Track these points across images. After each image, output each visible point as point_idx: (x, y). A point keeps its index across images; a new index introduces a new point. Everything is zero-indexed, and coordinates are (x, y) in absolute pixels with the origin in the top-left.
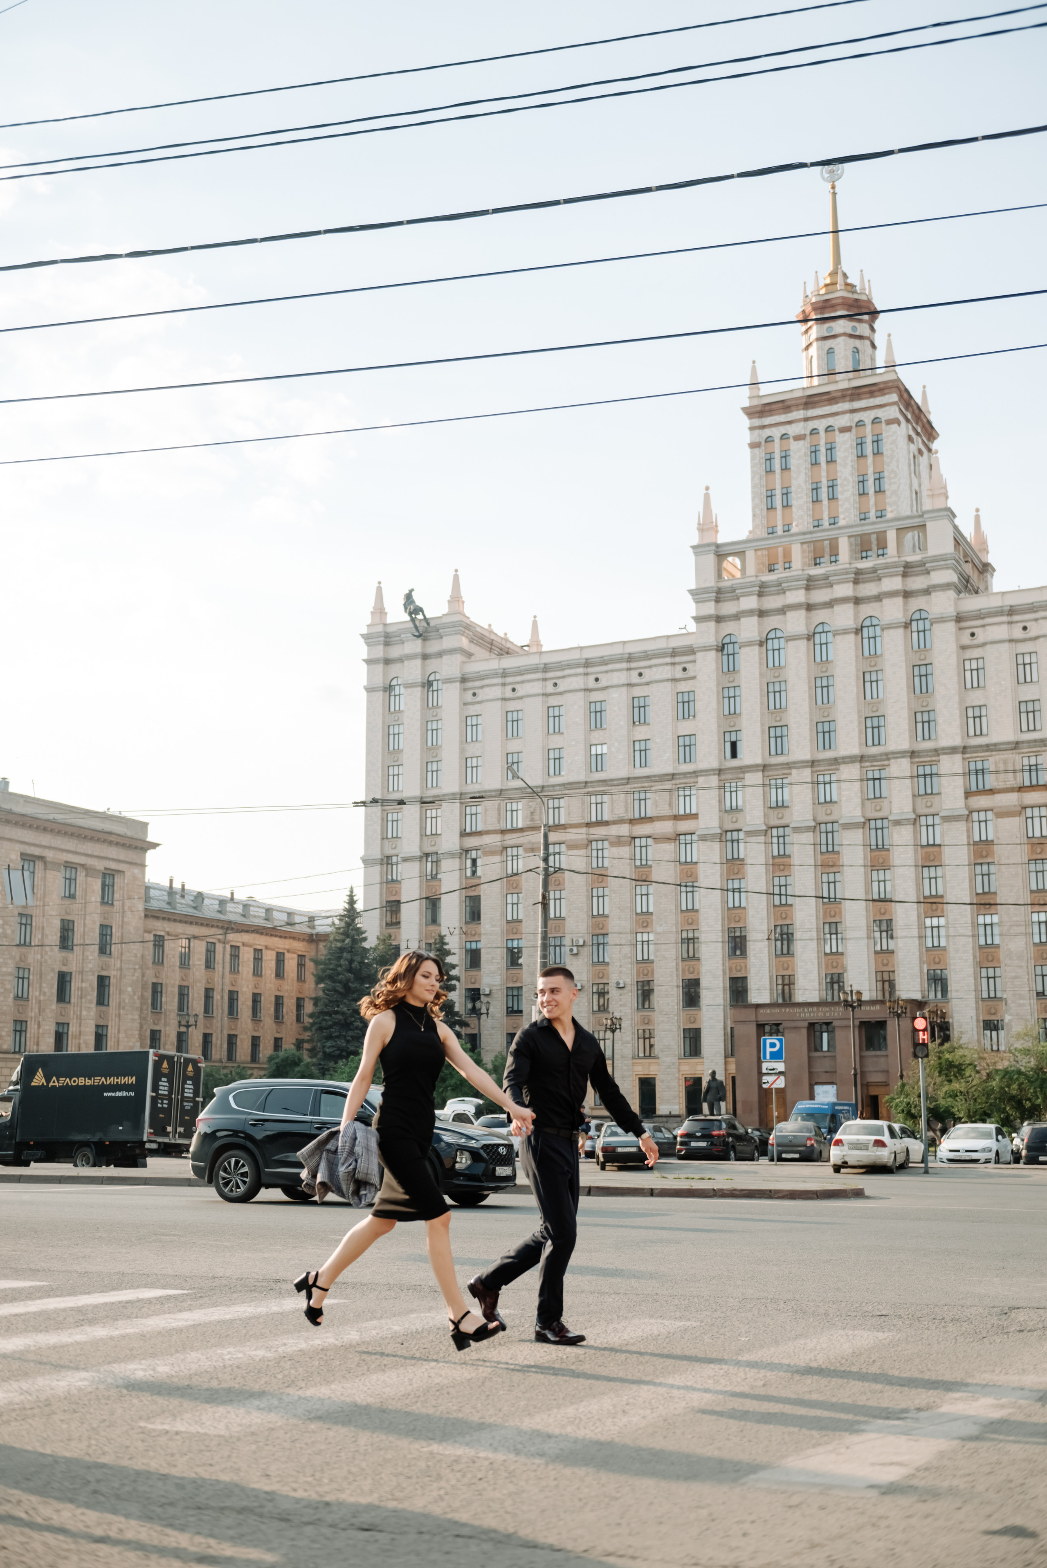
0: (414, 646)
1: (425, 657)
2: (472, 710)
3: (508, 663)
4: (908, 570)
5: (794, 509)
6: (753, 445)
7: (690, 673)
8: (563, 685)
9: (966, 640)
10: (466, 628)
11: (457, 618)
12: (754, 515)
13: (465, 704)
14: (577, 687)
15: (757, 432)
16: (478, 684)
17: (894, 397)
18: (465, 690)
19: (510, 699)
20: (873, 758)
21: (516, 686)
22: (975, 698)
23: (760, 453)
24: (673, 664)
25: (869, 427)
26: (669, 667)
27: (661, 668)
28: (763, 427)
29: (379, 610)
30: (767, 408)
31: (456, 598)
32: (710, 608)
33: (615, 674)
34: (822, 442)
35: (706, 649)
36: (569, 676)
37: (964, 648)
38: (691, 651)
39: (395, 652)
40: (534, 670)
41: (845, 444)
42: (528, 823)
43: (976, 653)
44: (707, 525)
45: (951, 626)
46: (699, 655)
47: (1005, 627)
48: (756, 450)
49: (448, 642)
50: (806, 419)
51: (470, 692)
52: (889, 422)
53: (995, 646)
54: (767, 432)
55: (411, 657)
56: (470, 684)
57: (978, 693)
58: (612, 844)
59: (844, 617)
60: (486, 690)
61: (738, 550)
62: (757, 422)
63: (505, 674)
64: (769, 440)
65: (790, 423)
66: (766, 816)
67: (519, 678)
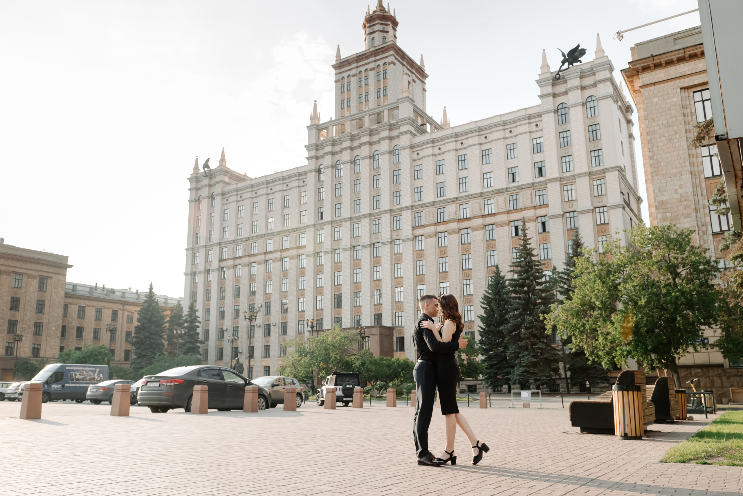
0: (206, 181)
1: (210, 186)
2: (226, 207)
3: (240, 185)
4: (391, 127)
5: (351, 107)
6: (336, 81)
7: (306, 183)
8: (259, 193)
9: (415, 157)
10: (226, 172)
11: (222, 167)
12: (336, 112)
13: (224, 205)
14: (263, 193)
15: (338, 75)
16: (228, 195)
17: (392, 52)
18: (224, 198)
19: (239, 201)
20: (375, 215)
21: (242, 195)
22: (418, 183)
23: (339, 84)
24: (299, 180)
25: (382, 67)
26: (297, 181)
27: (294, 182)
28: (340, 73)
29: (196, 168)
30: (342, 64)
31: (223, 160)
32: (313, 153)
33: (278, 186)
34: (363, 76)
35: (311, 171)
36: (261, 188)
37: (414, 160)
38: (305, 173)
39: (200, 185)
40: (248, 187)
41: (372, 75)
42: (244, 254)
43: (419, 163)
44: (315, 117)
45: (408, 151)
46: (308, 174)
47: (431, 149)
48: (338, 83)
49: (218, 179)
50: (357, 67)
51: (226, 199)
52: (390, 63)
53: (427, 158)
54: (342, 75)
55: (204, 186)
56: (226, 196)
57: (420, 181)
58: (274, 262)
59: (365, 151)
60: (231, 198)
61: (326, 126)
62: (338, 71)
63: (237, 190)
64: (343, 78)
65: (351, 70)
66: (332, 244)
67: (243, 192)
